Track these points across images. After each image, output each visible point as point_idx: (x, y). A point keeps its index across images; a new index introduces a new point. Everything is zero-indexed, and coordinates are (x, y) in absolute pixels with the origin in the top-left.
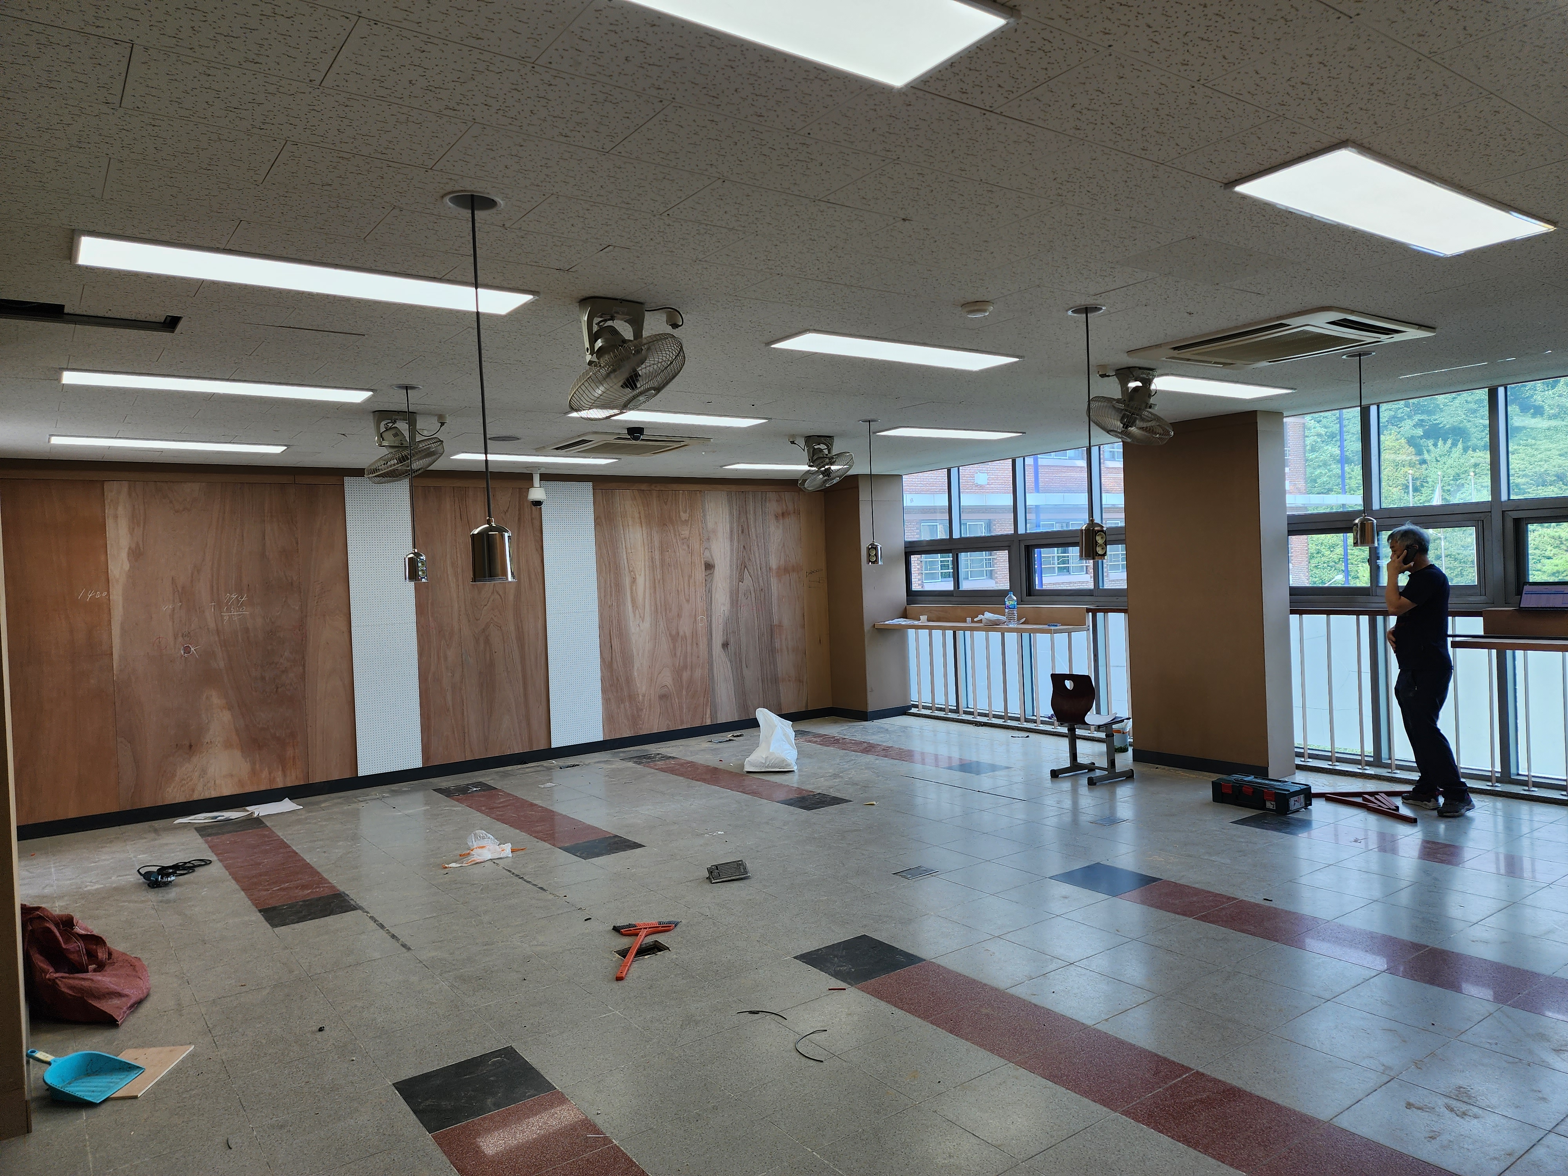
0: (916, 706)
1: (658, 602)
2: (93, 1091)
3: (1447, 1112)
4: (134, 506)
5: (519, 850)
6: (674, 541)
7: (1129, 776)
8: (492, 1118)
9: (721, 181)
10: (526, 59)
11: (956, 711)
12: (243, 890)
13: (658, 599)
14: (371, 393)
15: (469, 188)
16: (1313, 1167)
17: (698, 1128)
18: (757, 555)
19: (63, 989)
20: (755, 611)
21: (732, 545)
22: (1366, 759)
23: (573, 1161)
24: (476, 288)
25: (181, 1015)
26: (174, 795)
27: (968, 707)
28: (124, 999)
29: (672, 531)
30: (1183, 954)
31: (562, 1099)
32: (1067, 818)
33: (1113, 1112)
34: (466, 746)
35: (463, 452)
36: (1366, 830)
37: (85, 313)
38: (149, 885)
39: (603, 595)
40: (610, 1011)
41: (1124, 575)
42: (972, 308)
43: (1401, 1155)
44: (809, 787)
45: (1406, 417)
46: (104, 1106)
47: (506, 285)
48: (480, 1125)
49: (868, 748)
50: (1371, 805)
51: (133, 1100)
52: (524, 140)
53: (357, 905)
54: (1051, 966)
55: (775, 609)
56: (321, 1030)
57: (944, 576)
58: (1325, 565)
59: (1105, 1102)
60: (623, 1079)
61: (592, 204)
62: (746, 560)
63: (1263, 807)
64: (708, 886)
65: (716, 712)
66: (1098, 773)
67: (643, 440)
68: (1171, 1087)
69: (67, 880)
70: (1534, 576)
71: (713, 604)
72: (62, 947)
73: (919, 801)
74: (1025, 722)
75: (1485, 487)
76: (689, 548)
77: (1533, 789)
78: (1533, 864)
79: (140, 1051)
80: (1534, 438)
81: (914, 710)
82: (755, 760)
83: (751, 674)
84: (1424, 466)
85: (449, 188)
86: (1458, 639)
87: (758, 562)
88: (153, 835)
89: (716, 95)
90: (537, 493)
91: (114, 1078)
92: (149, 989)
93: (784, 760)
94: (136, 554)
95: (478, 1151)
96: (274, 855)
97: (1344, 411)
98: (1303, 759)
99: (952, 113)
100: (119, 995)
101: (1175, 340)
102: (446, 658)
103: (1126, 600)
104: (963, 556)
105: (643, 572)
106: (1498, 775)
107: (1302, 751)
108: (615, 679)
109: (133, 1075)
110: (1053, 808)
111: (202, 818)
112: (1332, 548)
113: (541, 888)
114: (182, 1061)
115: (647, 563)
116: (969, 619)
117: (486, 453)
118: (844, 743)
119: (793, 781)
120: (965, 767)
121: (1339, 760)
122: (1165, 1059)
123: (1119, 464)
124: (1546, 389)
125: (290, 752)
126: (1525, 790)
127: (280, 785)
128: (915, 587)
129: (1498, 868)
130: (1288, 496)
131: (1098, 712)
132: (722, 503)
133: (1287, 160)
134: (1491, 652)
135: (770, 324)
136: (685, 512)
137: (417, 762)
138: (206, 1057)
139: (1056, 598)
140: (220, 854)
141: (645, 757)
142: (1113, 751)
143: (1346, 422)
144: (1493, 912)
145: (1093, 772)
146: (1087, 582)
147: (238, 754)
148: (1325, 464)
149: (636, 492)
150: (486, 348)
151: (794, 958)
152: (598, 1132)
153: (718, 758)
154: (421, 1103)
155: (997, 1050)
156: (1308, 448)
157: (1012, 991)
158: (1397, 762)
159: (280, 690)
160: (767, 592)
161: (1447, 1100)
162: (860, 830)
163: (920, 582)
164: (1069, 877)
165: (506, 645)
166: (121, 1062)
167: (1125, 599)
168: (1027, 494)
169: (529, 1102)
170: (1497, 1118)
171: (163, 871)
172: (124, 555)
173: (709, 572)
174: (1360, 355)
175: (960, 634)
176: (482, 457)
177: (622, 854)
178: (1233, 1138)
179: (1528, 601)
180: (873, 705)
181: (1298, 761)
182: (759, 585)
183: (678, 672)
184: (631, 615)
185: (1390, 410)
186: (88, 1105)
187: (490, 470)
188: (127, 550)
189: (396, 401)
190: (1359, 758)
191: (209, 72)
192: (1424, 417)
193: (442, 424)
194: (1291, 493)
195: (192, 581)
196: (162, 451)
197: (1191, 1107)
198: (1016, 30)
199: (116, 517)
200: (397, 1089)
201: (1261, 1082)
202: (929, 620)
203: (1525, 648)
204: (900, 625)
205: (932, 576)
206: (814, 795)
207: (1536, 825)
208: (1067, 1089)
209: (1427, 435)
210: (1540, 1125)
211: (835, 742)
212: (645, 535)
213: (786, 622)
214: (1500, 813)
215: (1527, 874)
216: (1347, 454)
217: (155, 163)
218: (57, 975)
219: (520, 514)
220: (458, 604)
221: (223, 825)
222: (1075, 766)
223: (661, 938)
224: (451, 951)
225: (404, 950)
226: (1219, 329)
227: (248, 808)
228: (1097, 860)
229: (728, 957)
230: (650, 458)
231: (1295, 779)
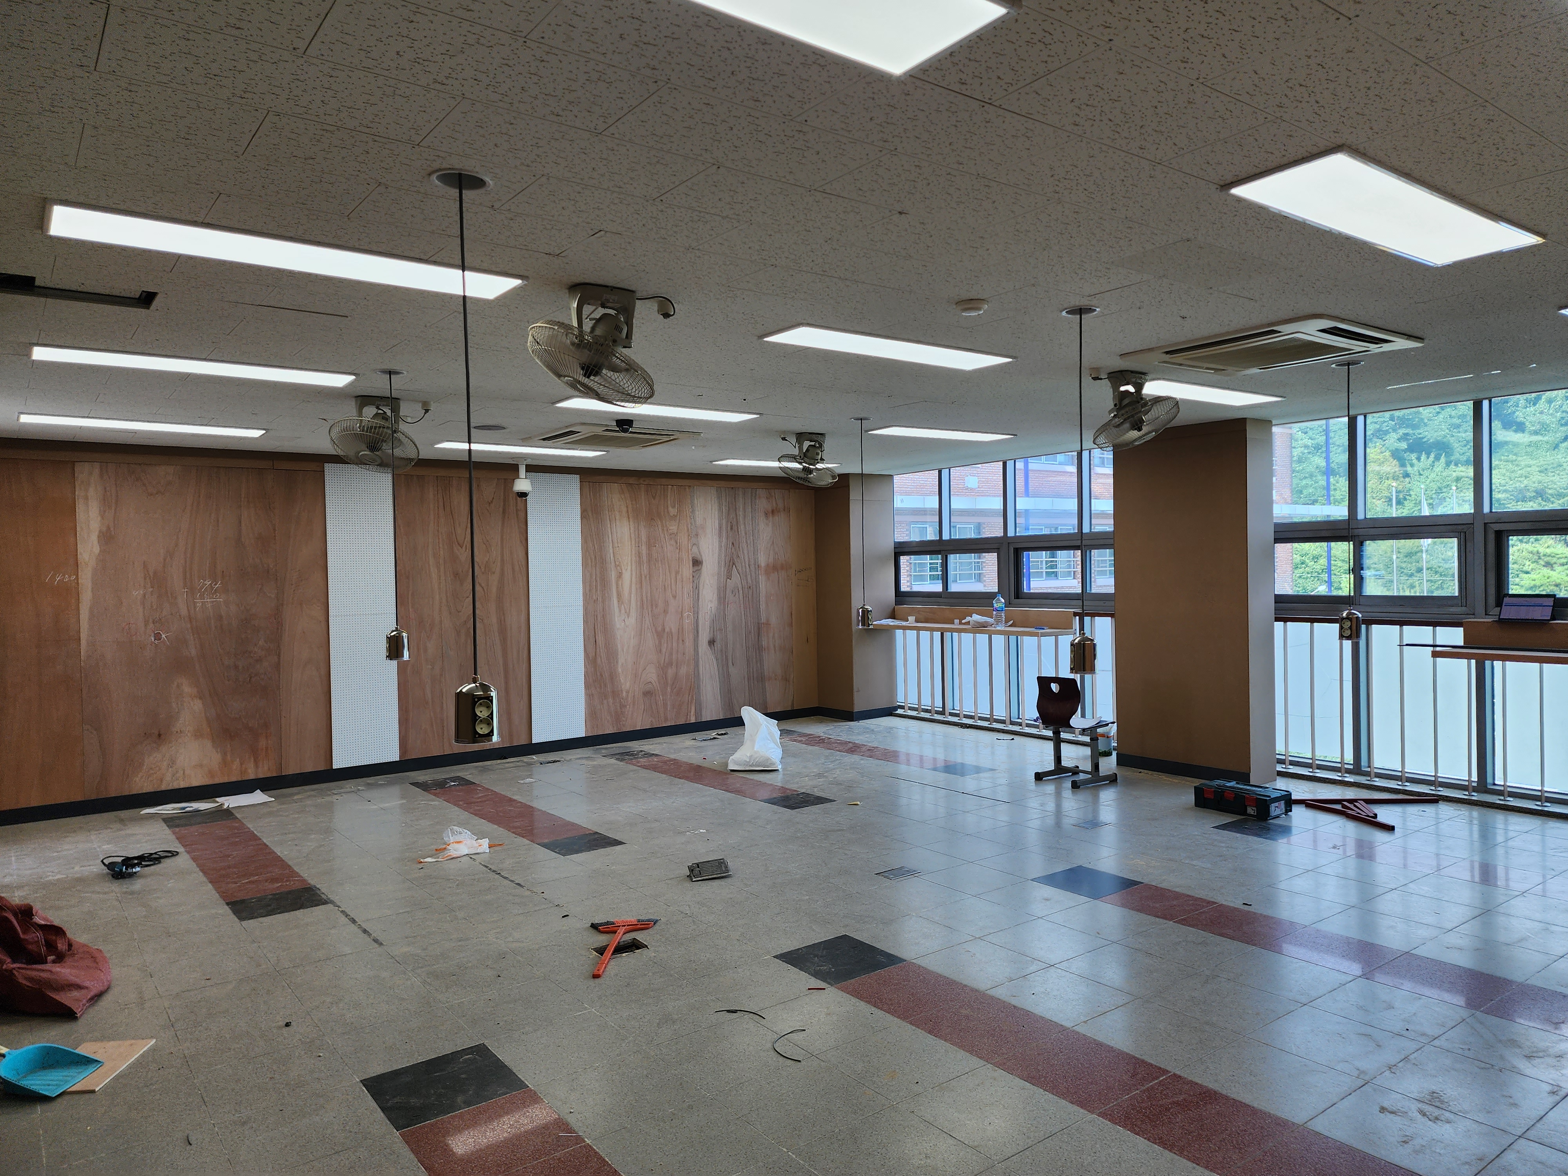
0: (902, 707)
1: (645, 599)
2: (49, 1085)
3: (1420, 1116)
4: (105, 488)
5: (495, 846)
6: (662, 536)
7: (1112, 780)
8: (461, 1116)
9: (715, 167)
10: (518, 34)
11: (942, 713)
12: (210, 882)
13: (644, 594)
14: (353, 378)
15: (457, 166)
16: (1286, 1170)
17: (671, 1127)
18: (746, 552)
19: (20, 981)
20: (742, 608)
21: (720, 542)
22: (1346, 766)
23: (544, 1161)
24: (463, 271)
25: (143, 1009)
26: (142, 784)
27: (954, 709)
28: (83, 992)
29: (660, 526)
30: (1163, 957)
31: (534, 1098)
32: (1050, 821)
33: (1090, 1114)
34: (445, 740)
35: (448, 441)
36: (1344, 837)
37: (58, 287)
38: (113, 876)
39: (588, 588)
40: (586, 1009)
41: (1111, 581)
42: (966, 306)
43: (1373, 1159)
44: (793, 787)
45: (1391, 430)
46: (59, 1100)
47: (494, 269)
48: (449, 1123)
49: (853, 749)
50: (1350, 812)
51: (90, 1094)
52: (515, 118)
53: (329, 899)
54: (1031, 968)
55: (763, 607)
56: (288, 1025)
57: (933, 578)
58: (1309, 575)
59: (1082, 1104)
60: (597, 1078)
61: (584, 186)
62: (735, 557)
63: (1244, 812)
64: (688, 884)
65: (701, 710)
66: (1082, 776)
67: (631, 432)
68: (1147, 1089)
69: (26, 870)
70: (1514, 590)
71: (700, 600)
72: (20, 937)
73: (904, 801)
74: (1011, 724)
75: (1466, 501)
76: (677, 543)
77: (1509, 799)
78: (1507, 873)
79: (99, 1044)
80: (1516, 454)
81: (900, 711)
82: (738, 759)
83: (737, 672)
84: (1407, 480)
85: (436, 165)
86: (1438, 649)
87: (747, 560)
88: (118, 826)
89: (712, 78)
90: (522, 484)
91: (72, 1072)
92: (110, 982)
93: (768, 759)
94: (107, 538)
95: (447, 1151)
96: (244, 847)
97: (1331, 421)
98: (1284, 766)
99: (951, 105)
100: (79, 987)
101: (1167, 343)
102: (426, 650)
103: (1113, 605)
104: (952, 558)
105: (629, 568)
106: (1475, 784)
107: (1283, 757)
108: (598, 674)
109: (91, 1068)
110: (1035, 811)
111: (169, 809)
112: (1316, 558)
113: (518, 884)
114: (142, 1056)
115: (634, 558)
116: (956, 621)
117: (470, 442)
118: (830, 743)
119: (776, 780)
120: (950, 768)
121: (1320, 767)
122: (1143, 1061)
123: (1109, 471)
124: (1528, 405)
125: (262, 743)
126: (1500, 800)
127: (252, 776)
128: (904, 588)
129: (1473, 876)
130: (1275, 506)
131: (1083, 715)
132: (711, 498)
133: (1282, 164)
134: (1470, 662)
135: (763, 316)
136: (674, 507)
137: (392, 755)
138: (168, 1051)
139: (1044, 601)
140: (187, 845)
141: (627, 754)
142: (1097, 755)
143: (1332, 435)
144: (1468, 919)
145: (1077, 776)
146: (1075, 587)
147: (208, 744)
148: (1311, 476)
149: (624, 486)
150: (473, 334)
151: (774, 957)
152: (570, 1130)
153: (702, 756)
154: (389, 1100)
155: (976, 1051)
156: (1295, 459)
157: (991, 992)
158: (1376, 770)
159: (253, 680)
160: (755, 589)
161: (1420, 1105)
162: (842, 830)
163: (909, 584)
164: (1050, 880)
165: (487, 638)
166: (79, 1055)
167: (1112, 603)
168: (1017, 499)
169: (501, 1100)
170: (1468, 1123)
171: (128, 862)
172: (94, 537)
173: (696, 568)
174: (1349, 364)
175: (947, 635)
176: (465, 446)
177: (602, 851)
178: (1209, 1140)
179: (1508, 613)
180: (859, 706)
181: (1279, 768)
182: (747, 583)
183: (663, 669)
184: (617, 610)
185: (1376, 423)
186: (44, 1099)
187: (473, 460)
188: (97, 533)
189: (379, 385)
190: (1339, 765)
191: (187, 36)
192: (1409, 431)
193: (427, 411)
194: (1277, 503)
195: (164, 567)
196: (135, 432)
197: (1168, 1110)
198: (1017, 21)
199: (86, 498)
200: (364, 1085)
201: (1237, 1085)
202: (917, 621)
203: (1504, 658)
204: (888, 625)
205: (921, 578)
206: (798, 795)
207: (1511, 834)
208: (1045, 1090)
209: (1411, 449)
210: (1509, 1129)
211: (819, 741)
212: (632, 529)
213: (774, 620)
214: (1475, 822)
215: (1501, 882)
216: (1332, 465)
217: (131, 131)
218: (15, 965)
219: (504, 505)
220: (440, 595)
221: (191, 816)
222: (1059, 769)
223: (640, 936)
224: (425, 947)
225: (376, 945)
226: (1211, 334)
227: (218, 799)
228: (1080, 862)
229: (708, 955)
230: (638, 451)
231: (1276, 785)
